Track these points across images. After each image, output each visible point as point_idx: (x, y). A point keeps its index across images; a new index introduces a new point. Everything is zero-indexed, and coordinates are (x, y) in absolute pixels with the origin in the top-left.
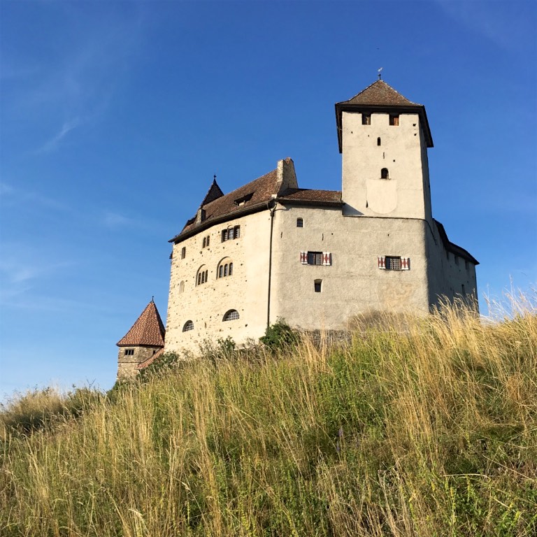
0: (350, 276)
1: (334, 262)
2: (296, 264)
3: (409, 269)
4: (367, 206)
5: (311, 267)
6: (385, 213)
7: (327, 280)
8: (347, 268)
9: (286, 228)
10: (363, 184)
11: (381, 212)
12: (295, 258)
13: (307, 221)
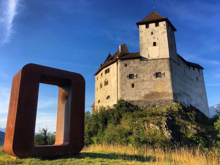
0: (143, 81)
1: (138, 77)
2: (125, 79)
3: (164, 76)
4: (149, 56)
5: (130, 79)
6: (155, 58)
7: (136, 83)
8: (142, 79)
9: (121, 68)
10: (147, 49)
11: (154, 58)
12: (125, 77)
13: (128, 64)
